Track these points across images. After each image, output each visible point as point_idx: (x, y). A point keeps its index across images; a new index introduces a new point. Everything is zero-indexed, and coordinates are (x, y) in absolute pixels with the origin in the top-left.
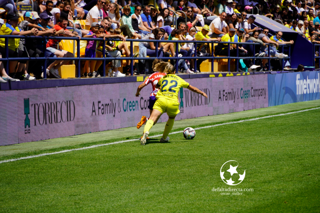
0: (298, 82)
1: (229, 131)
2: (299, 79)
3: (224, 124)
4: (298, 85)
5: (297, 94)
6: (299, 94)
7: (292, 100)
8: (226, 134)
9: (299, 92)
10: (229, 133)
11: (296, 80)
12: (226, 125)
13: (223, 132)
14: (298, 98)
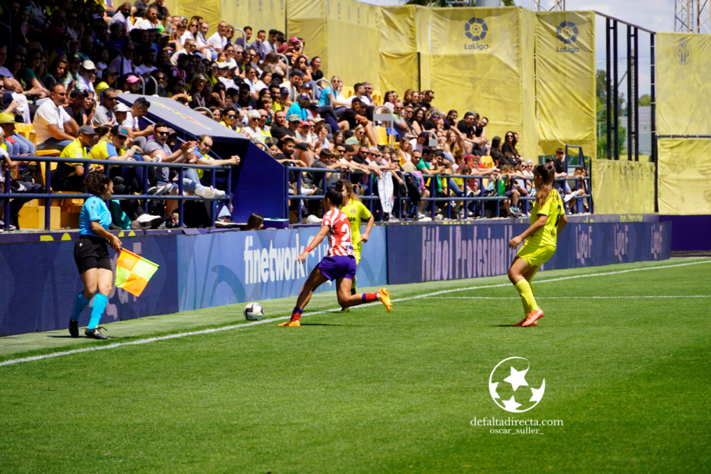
0: (248, 255)
1: (85, 369)
2: (250, 248)
3: (73, 351)
4: (249, 261)
5: (247, 282)
6: (251, 282)
7: (234, 298)
8: (78, 375)
9: (251, 278)
10: (83, 373)
11: (244, 249)
12: (78, 353)
13: (70, 371)
14: (249, 293)
